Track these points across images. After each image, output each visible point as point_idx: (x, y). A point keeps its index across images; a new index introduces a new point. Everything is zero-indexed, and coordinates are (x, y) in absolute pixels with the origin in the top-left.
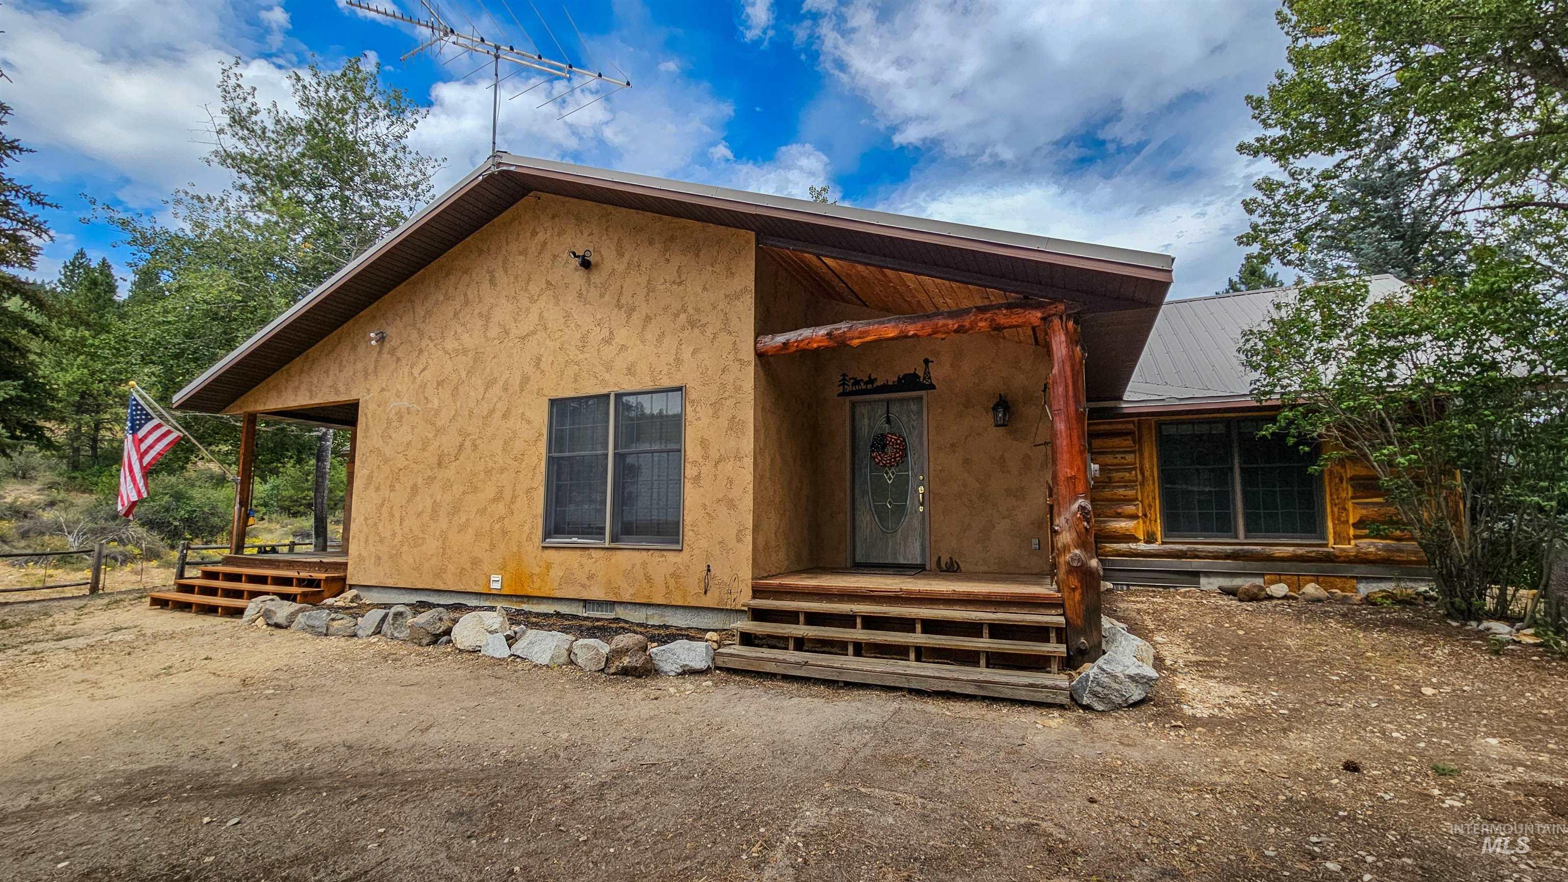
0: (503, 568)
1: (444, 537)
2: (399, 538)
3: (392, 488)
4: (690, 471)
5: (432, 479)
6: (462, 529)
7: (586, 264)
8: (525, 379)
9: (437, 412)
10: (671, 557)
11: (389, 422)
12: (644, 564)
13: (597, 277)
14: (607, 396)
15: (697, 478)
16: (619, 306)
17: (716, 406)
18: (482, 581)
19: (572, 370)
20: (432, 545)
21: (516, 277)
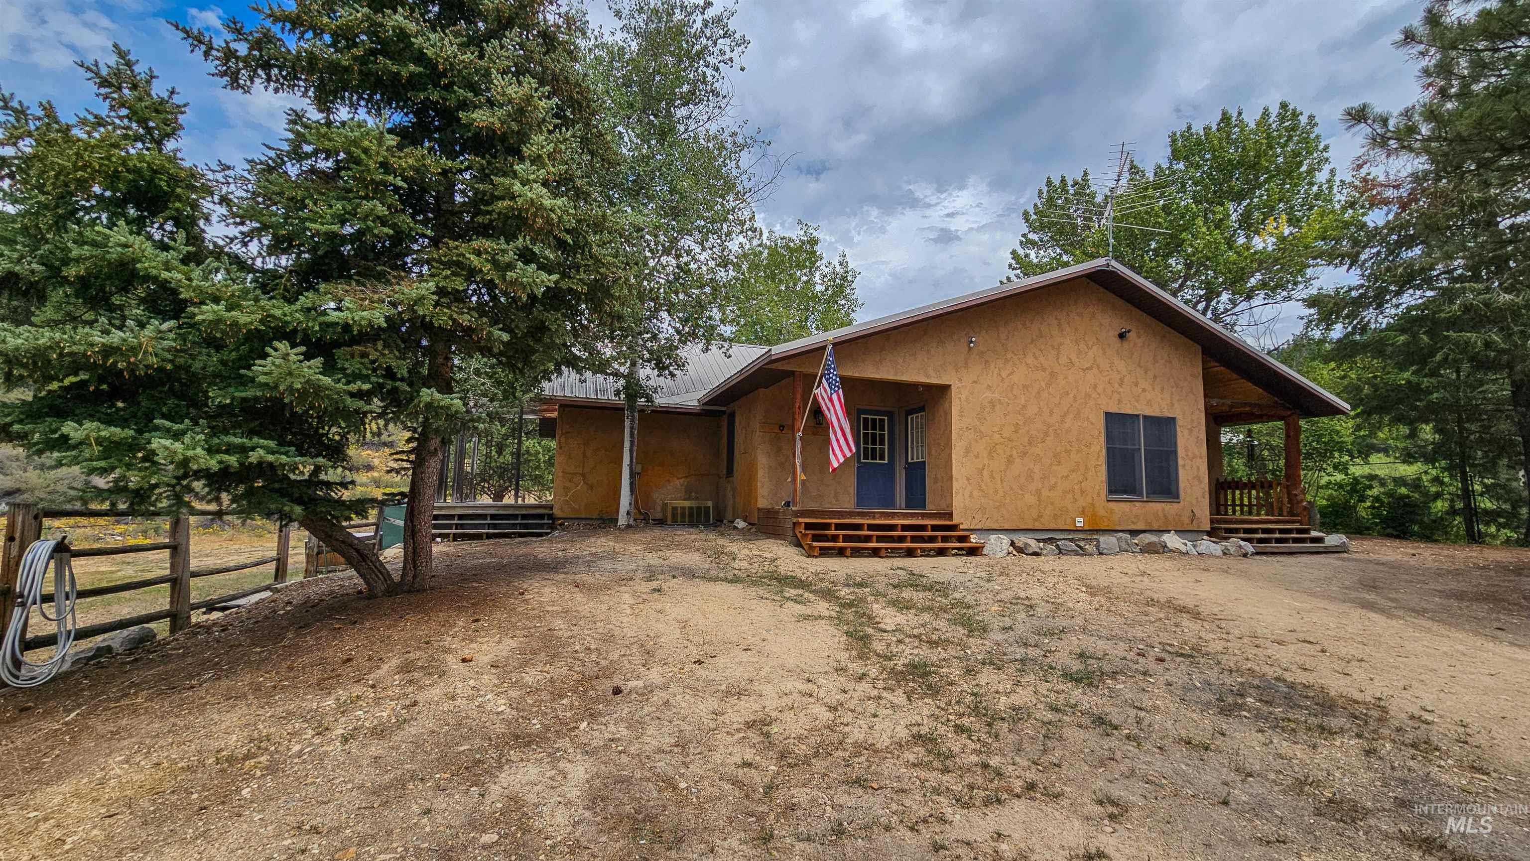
0: (1083, 514)
1: (1038, 492)
2: (1001, 493)
3: (990, 455)
4: (1181, 462)
5: (1025, 454)
6: (1053, 488)
7: (1122, 336)
8: (1088, 396)
9: (1024, 407)
10: (1175, 505)
11: (983, 408)
12: (1163, 510)
13: (1125, 344)
14: (1138, 416)
15: (1184, 466)
16: (1139, 365)
17: (1191, 431)
18: (1069, 521)
19: (1116, 396)
20: (1031, 499)
21: (1076, 329)
